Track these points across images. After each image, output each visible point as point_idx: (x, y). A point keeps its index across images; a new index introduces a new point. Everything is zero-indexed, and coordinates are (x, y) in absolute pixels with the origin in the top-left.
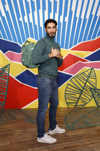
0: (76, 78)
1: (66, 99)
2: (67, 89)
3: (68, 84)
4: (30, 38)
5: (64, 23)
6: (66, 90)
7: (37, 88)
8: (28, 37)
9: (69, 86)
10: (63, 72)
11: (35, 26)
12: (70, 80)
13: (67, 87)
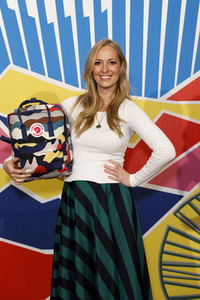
0: (195, 202)
1: (163, 283)
2: (168, 248)
3: (170, 229)
4: (12, 66)
6: (162, 252)
9: (172, 237)
11: (28, 22)
12: (175, 214)
13: (165, 242)
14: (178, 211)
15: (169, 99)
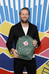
3: (45, 68)
5: (40, 6)
7: (13, 72)
8: (3, 20)
9: (45, 70)
10: (39, 55)
11: (11, 9)
12: (46, 64)
13: (43, 71)
14: (47, 63)
15: (47, 33)
